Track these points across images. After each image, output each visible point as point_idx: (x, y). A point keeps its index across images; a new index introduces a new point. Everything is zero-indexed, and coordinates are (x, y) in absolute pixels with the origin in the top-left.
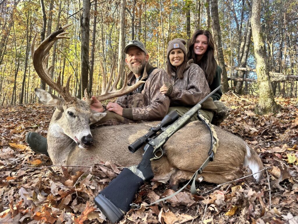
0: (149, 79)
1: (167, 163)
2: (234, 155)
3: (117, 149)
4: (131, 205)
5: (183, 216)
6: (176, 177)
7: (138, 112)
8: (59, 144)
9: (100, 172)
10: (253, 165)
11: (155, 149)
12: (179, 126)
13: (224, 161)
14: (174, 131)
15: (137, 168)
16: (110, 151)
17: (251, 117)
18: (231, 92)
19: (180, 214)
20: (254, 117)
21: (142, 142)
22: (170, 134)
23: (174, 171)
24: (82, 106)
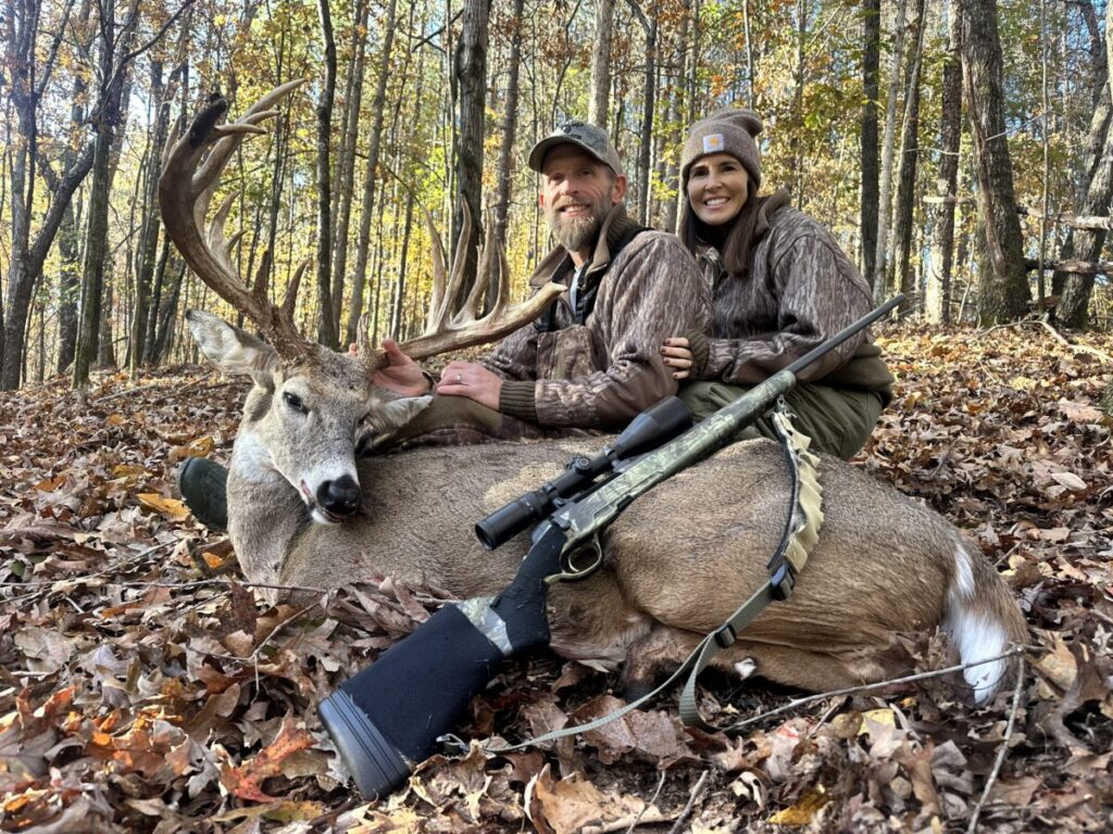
0: (614, 270)
1: (616, 596)
2: (888, 584)
3: (445, 533)
4: (439, 739)
5: (629, 804)
6: (645, 650)
7: (556, 394)
8: (259, 505)
9: (356, 614)
10: (981, 629)
11: (571, 540)
12: (685, 454)
13: (838, 604)
14: (658, 476)
15: (491, 606)
16: (421, 538)
17: (1079, 427)
18: (1036, 318)
19: (622, 794)
20: (1091, 427)
21: (527, 513)
22: (641, 488)
23: (643, 629)
24: (334, 374)
